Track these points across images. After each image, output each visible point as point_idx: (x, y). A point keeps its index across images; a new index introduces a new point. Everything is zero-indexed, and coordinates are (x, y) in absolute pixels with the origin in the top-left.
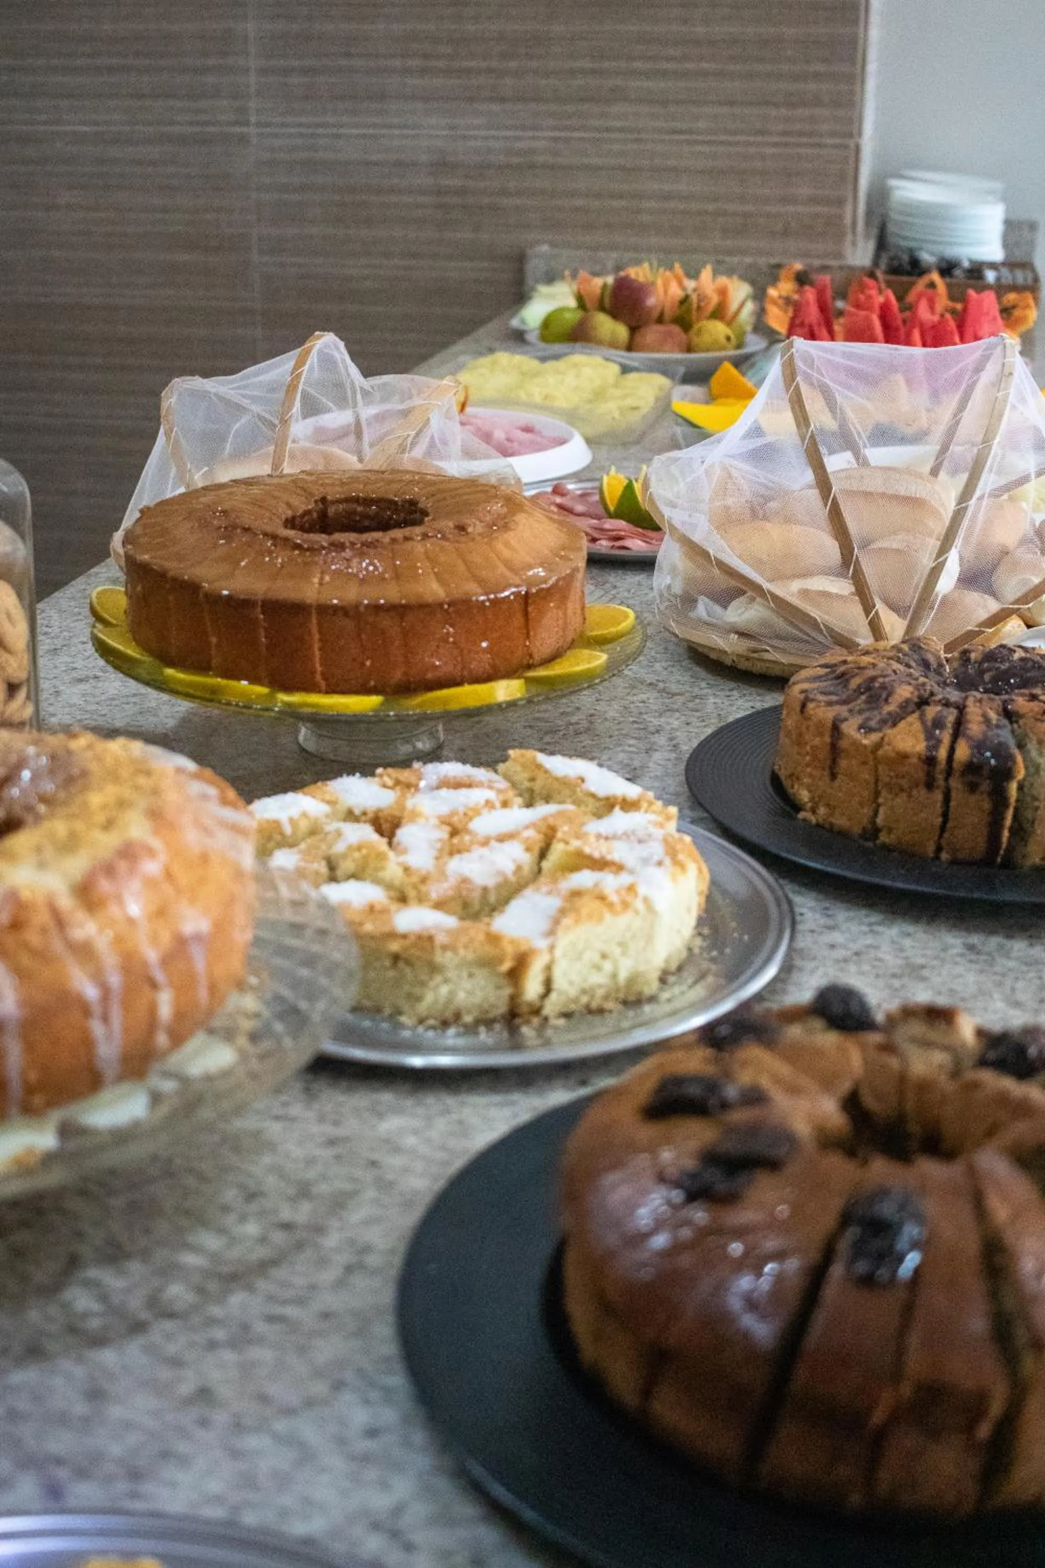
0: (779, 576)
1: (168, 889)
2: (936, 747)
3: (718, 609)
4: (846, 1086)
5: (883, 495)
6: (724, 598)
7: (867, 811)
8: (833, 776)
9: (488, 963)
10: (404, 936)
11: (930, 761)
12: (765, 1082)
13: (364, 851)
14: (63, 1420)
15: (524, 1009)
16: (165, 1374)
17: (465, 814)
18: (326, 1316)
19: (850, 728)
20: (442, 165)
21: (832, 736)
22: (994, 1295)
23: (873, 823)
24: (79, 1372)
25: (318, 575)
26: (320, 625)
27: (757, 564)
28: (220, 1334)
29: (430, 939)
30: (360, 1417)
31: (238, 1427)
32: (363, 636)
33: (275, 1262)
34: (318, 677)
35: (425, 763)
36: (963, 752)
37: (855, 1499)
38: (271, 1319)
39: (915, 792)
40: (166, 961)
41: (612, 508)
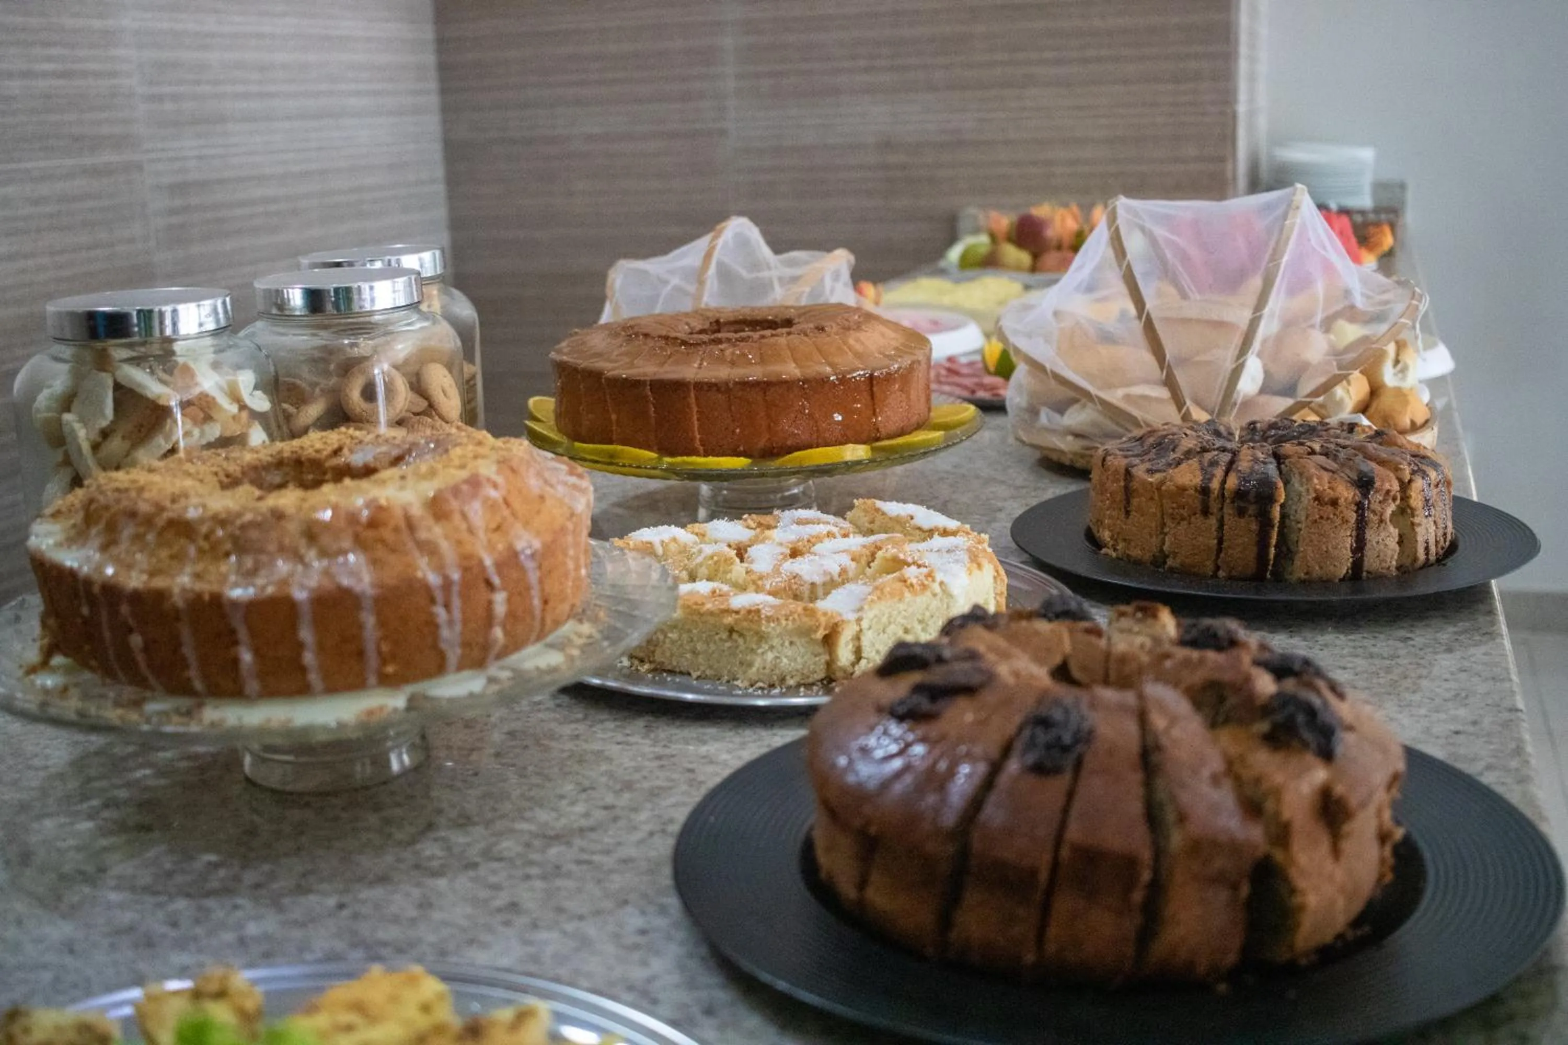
0: (1110, 386)
1: (506, 512)
2: (1210, 480)
3: (1057, 416)
4: (1057, 660)
5: (1198, 321)
6: (1061, 408)
7: (1155, 541)
8: (1128, 513)
9: (806, 632)
10: (737, 612)
11: (1205, 491)
12: (982, 648)
13: (715, 558)
14: (396, 920)
15: (839, 674)
16: (483, 894)
17: (809, 541)
18: (625, 861)
19: (1140, 471)
20: (887, 145)
21: (1125, 480)
22: (1148, 784)
23: (1161, 551)
24: (416, 893)
25: (698, 362)
26: (697, 399)
27: (1088, 376)
28: (534, 871)
29: (758, 611)
30: (637, 921)
31: (535, 926)
32: (733, 408)
33: (592, 829)
34: (697, 443)
35: (783, 511)
36: (1232, 482)
37: (1030, 958)
38: (579, 862)
39: (1193, 519)
40: (500, 566)
41: (992, 369)
